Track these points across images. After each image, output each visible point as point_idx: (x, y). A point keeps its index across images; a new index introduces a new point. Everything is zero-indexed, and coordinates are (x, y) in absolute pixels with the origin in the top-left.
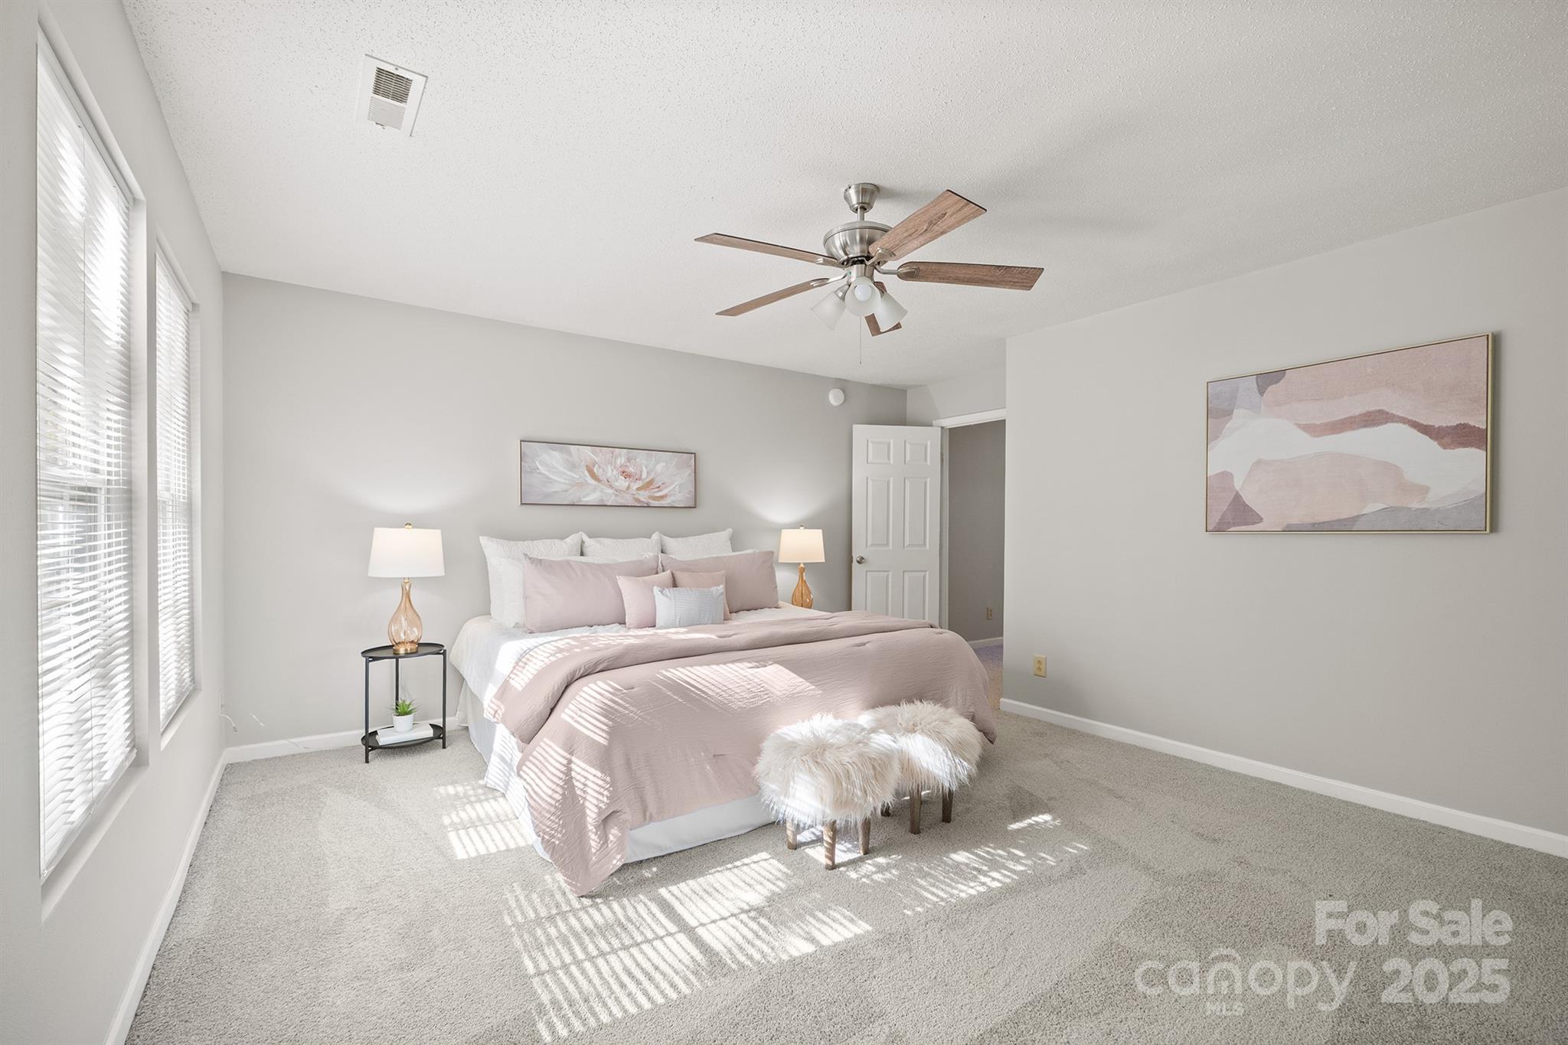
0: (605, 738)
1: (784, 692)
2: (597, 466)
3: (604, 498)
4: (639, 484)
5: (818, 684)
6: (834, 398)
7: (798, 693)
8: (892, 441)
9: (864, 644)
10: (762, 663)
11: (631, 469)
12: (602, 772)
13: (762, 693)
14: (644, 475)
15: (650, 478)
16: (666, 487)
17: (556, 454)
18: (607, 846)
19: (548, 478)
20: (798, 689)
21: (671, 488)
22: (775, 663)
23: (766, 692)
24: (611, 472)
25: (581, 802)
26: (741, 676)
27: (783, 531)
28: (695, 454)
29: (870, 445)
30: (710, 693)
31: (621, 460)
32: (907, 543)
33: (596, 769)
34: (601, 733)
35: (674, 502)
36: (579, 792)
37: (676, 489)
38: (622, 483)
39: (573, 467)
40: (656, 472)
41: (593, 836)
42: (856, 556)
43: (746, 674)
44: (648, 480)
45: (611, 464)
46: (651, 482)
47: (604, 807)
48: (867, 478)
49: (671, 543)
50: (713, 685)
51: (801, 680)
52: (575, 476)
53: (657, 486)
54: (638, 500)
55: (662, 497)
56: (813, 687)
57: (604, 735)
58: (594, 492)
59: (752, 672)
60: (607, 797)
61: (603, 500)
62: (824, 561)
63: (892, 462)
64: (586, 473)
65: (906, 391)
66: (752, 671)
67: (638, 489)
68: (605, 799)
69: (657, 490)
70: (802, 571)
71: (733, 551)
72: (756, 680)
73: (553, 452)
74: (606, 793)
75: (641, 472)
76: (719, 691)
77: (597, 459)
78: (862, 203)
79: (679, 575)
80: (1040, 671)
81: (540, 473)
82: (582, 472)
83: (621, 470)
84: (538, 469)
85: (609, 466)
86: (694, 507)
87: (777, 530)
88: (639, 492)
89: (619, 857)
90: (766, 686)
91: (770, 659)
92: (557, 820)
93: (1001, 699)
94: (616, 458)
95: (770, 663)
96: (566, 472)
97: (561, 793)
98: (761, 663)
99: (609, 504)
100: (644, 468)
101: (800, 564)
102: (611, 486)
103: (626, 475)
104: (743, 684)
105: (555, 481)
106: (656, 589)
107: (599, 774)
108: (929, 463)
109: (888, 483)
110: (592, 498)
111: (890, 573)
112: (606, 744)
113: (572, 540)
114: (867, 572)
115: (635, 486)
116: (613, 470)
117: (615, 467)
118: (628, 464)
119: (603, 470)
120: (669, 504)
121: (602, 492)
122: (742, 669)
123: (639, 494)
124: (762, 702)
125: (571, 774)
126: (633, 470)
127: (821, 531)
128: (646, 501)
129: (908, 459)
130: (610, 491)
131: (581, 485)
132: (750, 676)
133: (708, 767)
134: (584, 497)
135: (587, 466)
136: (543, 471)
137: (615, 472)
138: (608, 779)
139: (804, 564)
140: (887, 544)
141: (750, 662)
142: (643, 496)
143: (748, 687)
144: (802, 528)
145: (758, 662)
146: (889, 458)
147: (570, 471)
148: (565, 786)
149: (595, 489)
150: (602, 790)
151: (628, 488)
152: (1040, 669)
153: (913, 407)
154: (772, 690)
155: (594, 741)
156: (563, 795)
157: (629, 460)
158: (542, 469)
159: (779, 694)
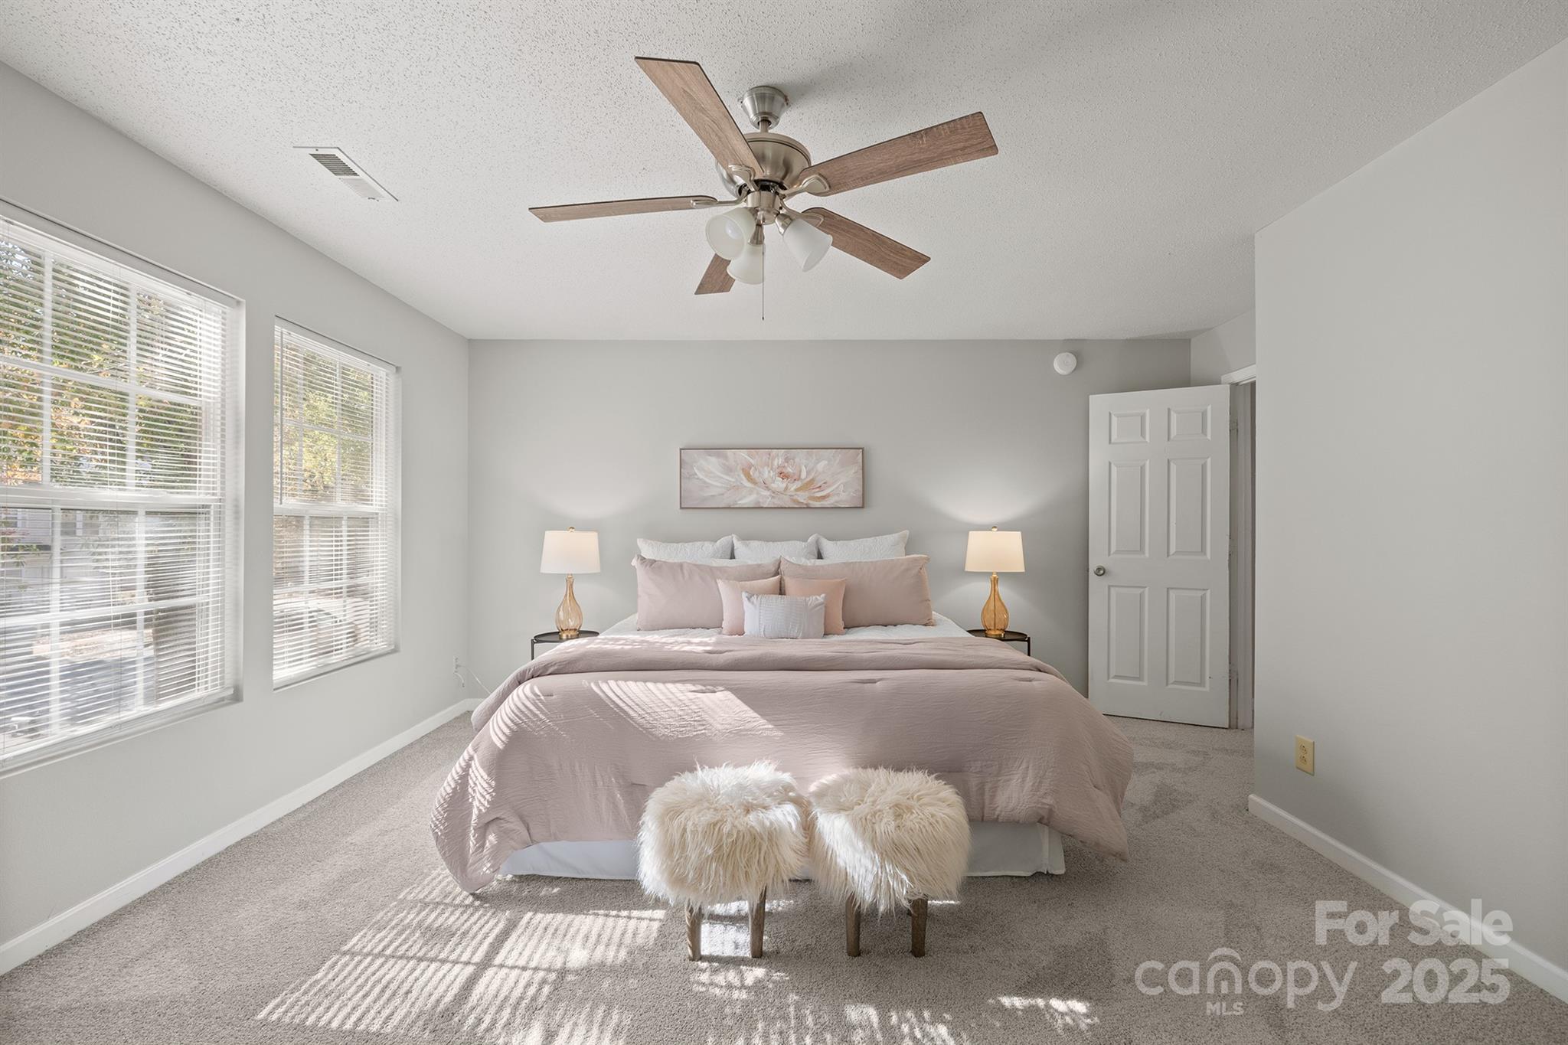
0: (503, 742)
1: (728, 727)
2: (753, 468)
3: (761, 500)
4: (798, 484)
5: (780, 723)
6: (1062, 365)
7: (747, 730)
8: (1148, 412)
9: (874, 681)
10: (711, 687)
11: (789, 470)
12: (488, 775)
13: (696, 723)
14: (804, 475)
15: (811, 477)
16: (829, 487)
17: (713, 459)
18: (482, 851)
19: (705, 482)
20: (748, 726)
21: (836, 486)
22: (727, 689)
23: (702, 722)
24: (767, 474)
25: (470, 800)
26: (675, 700)
27: (970, 532)
28: (862, 449)
29: (1114, 419)
30: (631, 713)
31: (778, 461)
32: (1173, 550)
33: (484, 771)
34: (501, 735)
35: (837, 502)
36: (470, 790)
37: (841, 486)
38: (779, 484)
39: (729, 470)
40: (817, 471)
41: (472, 838)
42: (1092, 568)
43: (682, 698)
44: (808, 479)
45: (768, 466)
46: (812, 481)
47: (484, 811)
48: (1110, 463)
49: (828, 546)
50: (637, 705)
51: (755, 715)
52: (730, 479)
53: (818, 485)
54: (799, 503)
55: (824, 498)
56: (770, 726)
57: (504, 739)
58: (750, 494)
59: (691, 697)
60: (488, 802)
61: (759, 502)
62: (1023, 571)
63: (1148, 439)
64: (742, 476)
65: (1190, 340)
66: (692, 695)
67: (797, 490)
68: (486, 804)
69: (818, 490)
70: (995, 582)
71: (906, 555)
72: (693, 707)
73: (709, 457)
74: (488, 797)
75: (800, 471)
76: (643, 712)
77: (753, 462)
78: (761, 113)
79: (789, 583)
80: (1305, 762)
81: (698, 479)
82: (738, 475)
83: (777, 471)
84: (696, 474)
85: (766, 468)
86: (863, 507)
87: (964, 530)
88: (798, 493)
89: (489, 865)
90: (705, 716)
91: (721, 685)
92: (442, 812)
93: (1251, 796)
94: (773, 459)
95: (721, 688)
96: (722, 476)
97: (453, 786)
98: (708, 687)
99: (765, 506)
100: (804, 469)
101: (992, 573)
102: (768, 488)
103: (784, 476)
104: (673, 708)
105: (712, 485)
106: (744, 595)
107: (486, 777)
108: (1209, 437)
109: (1143, 468)
110: (747, 501)
111: (1147, 589)
112: (501, 747)
113: (723, 541)
114: (1109, 587)
115: (793, 487)
116: (769, 472)
117: (771, 469)
118: (786, 464)
119: (760, 473)
120: (832, 504)
121: (758, 493)
122: (681, 691)
123: (798, 496)
124: (695, 733)
125: (468, 770)
126: (790, 470)
127: (1019, 533)
128: (805, 502)
129: (1174, 432)
130: (767, 493)
131: (737, 488)
132: (686, 702)
133: (619, 796)
134: (740, 500)
135: (743, 469)
136: (701, 477)
137: (772, 474)
138: (493, 783)
139: (997, 573)
140: (1142, 550)
141: (694, 685)
142: (803, 498)
143: (680, 713)
144: (995, 530)
145: (705, 686)
146: (1143, 434)
147: (727, 474)
148: (460, 781)
149: (751, 492)
150: (485, 793)
151: (786, 488)
152: (1304, 760)
153: (1199, 360)
154: (712, 721)
155: (493, 743)
156: (454, 789)
157: (787, 460)
158: (700, 475)
159: (720, 727)
